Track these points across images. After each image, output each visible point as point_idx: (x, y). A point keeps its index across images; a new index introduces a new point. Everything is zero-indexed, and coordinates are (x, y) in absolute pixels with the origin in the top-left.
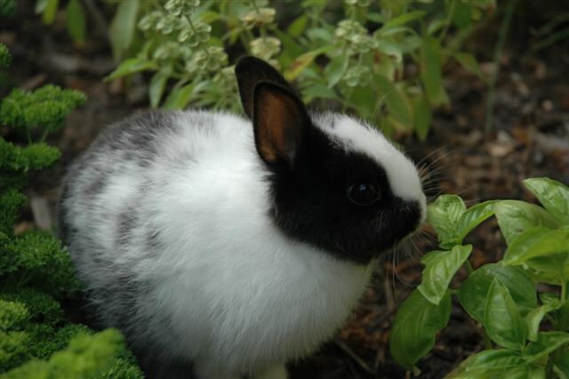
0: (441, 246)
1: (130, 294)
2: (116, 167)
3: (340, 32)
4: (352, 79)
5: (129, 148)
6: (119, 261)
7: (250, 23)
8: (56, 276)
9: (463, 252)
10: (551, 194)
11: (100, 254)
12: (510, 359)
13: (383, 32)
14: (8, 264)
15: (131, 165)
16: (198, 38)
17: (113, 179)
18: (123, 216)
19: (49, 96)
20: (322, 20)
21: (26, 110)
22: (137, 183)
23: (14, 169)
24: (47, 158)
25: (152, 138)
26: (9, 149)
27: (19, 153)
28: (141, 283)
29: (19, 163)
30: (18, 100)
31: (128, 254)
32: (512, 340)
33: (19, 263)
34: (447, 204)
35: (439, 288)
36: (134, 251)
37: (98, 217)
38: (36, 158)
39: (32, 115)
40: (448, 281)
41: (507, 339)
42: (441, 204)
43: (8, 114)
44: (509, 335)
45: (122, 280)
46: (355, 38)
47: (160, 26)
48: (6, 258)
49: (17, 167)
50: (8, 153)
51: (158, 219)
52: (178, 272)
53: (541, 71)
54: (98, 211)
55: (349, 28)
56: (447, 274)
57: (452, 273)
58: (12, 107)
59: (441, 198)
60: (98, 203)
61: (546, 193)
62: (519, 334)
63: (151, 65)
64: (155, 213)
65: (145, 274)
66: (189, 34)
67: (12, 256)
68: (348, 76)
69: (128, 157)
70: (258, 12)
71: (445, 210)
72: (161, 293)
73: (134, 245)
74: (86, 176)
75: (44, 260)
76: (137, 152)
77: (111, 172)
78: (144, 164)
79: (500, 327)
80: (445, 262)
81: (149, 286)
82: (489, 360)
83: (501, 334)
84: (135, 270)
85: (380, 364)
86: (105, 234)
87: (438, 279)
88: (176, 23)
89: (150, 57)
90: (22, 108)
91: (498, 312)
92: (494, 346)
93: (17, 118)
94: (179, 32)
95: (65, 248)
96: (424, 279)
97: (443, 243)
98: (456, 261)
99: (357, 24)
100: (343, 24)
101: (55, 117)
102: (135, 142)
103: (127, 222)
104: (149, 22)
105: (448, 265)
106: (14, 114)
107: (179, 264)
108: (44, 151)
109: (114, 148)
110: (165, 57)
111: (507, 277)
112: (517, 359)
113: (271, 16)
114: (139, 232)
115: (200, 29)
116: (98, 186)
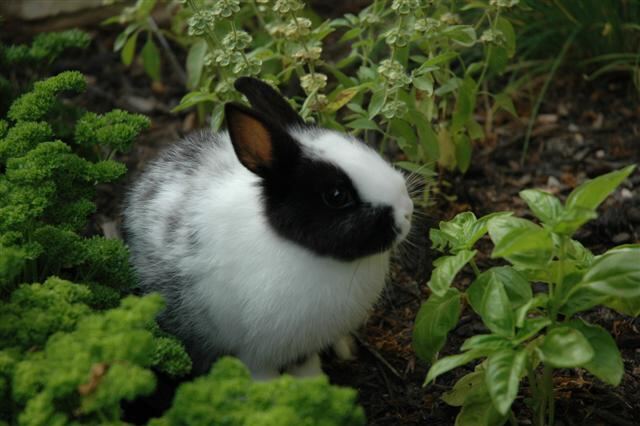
0: (451, 251)
1: (175, 287)
2: (167, 176)
3: (381, 70)
4: (390, 111)
5: (180, 160)
6: (167, 257)
7: (299, 59)
8: (119, 274)
9: (467, 255)
10: (541, 203)
11: (152, 251)
12: (500, 342)
13: (420, 71)
14: (77, 257)
15: (179, 175)
16: (250, 70)
17: (164, 186)
18: (171, 218)
19: (117, 119)
20: (370, 62)
21: (98, 132)
22: (183, 188)
23: (85, 181)
24: (115, 172)
25: (199, 151)
26: (82, 164)
27: (90, 167)
28: (183, 278)
29: (90, 176)
30: (91, 122)
31: (172, 252)
32: (504, 327)
33: (86, 257)
34: (463, 221)
35: (444, 283)
36: (179, 249)
37: (151, 220)
38: (105, 172)
39: (104, 137)
40: (453, 276)
41: (499, 326)
42: (459, 221)
43: (82, 134)
44: (501, 323)
45: (169, 274)
46: (392, 75)
47: (219, 59)
48: (76, 253)
49: (88, 179)
50: (81, 167)
51: (196, 219)
52: (213, 269)
53: (598, 124)
54: (151, 214)
55: (390, 66)
56: (452, 271)
57: (456, 271)
58: (85, 129)
59: (458, 216)
60: (150, 207)
61: (537, 201)
62: (509, 322)
63: (212, 97)
64: (194, 214)
65: (187, 269)
66: (242, 66)
67: (81, 252)
68: (386, 109)
69: (177, 168)
70: (307, 50)
71: (461, 226)
72: (200, 287)
73: (177, 244)
74: (141, 187)
75: (107, 254)
76: (186, 164)
77: (162, 181)
78: (189, 173)
79: (494, 316)
80: (451, 263)
81: (191, 281)
82: (481, 342)
83: (495, 322)
84: (179, 266)
85: (410, 370)
86: (156, 233)
87: (444, 276)
88: (233, 57)
89: (212, 90)
90: (94, 130)
91: (495, 305)
92: (488, 332)
93: (90, 139)
94: (234, 64)
95: (127, 246)
96: (433, 277)
97: (454, 249)
98: (461, 261)
99: (396, 62)
100: (384, 62)
101: (125, 139)
102: (184, 154)
103: (173, 223)
104: (210, 59)
105: (453, 264)
106: (87, 135)
107: (214, 261)
108: (112, 167)
109: (167, 160)
110: (224, 91)
111: (507, 278)
112: (507, 343)
113: (317, 53)
114: (182, 232)
115: (252, 62)
116: (152, 193)
